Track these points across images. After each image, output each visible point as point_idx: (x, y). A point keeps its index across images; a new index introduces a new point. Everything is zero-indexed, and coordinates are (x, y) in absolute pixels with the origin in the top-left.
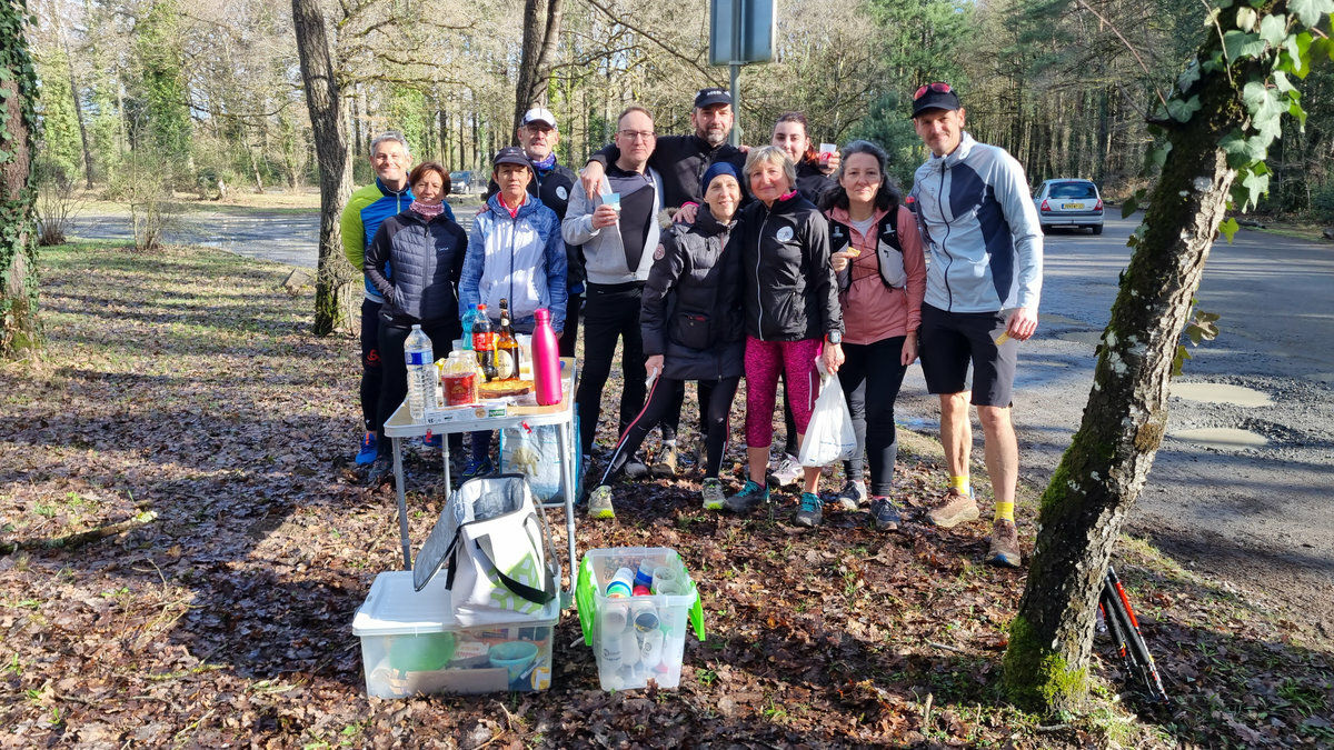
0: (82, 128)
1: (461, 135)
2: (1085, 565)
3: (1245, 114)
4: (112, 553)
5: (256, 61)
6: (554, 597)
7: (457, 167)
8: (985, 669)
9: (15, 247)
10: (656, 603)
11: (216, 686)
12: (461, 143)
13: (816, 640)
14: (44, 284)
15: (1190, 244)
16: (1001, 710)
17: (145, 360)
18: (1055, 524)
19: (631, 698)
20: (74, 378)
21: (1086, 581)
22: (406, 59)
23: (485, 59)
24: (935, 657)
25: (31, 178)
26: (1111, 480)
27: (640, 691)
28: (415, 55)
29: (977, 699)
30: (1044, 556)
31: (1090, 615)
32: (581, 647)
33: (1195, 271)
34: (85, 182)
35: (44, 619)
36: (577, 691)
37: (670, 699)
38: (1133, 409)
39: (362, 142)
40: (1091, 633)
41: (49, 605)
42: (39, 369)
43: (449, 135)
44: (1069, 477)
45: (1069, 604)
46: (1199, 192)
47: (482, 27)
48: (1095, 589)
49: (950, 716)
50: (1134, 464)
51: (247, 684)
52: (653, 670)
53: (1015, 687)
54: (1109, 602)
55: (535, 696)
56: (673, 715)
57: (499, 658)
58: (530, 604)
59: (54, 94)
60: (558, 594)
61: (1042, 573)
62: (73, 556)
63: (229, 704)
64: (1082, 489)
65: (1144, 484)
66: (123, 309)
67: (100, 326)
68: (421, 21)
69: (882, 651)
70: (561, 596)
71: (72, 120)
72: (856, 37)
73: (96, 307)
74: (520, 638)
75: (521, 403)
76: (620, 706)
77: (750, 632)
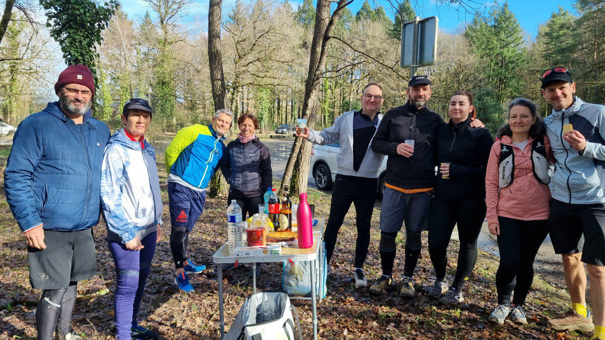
1: (286, 109)
4: (85, 310)
7: (284, 122)
12: (286, 112)
22: (263, 76)
28: (268, 74)
43: (281, 109)
68: (271, 59)
72: (469, 64)
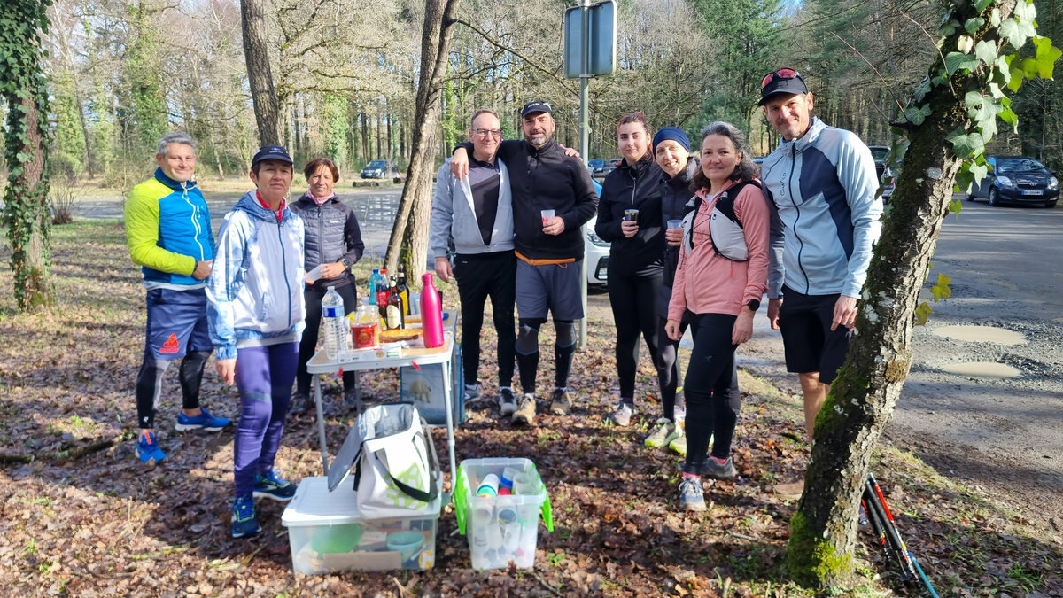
0: (85, 132)
1: (378, 132)
2: (848, 472)
3: (966, 118)
4: (105, 463)
5: (218, 77)
6: (436, 497)
7: (375, 157)
8: (773, 555)
9: (33, 227)
10: (515, 501)
11: (180, 564)
12: (378, 138)
13: (641, 531)
14: (56, 255)
15: (925, 219)
16: (784, 586)
17: (132, 313)
18: (825, 439)
19: (496, 575)
20: (78, 327)
21: (850, 485)
22: (334, 73)
23: (396, 72)
24: (735, 544)
25: (45, 174)
26: (867, 405)
27: (503, 570)
28: (341, 70)
29: (767, 578)
30: (817, 465)
31: (853, 510)
32: (458, 536)
33: (929, 241)
34: (87, 174)
35: (53, 512)
36: (454, 569)
37: (527, 576)
38: (883, 350)
39: (301, 139)
40: (855, 526)
41: (57, 502)
42: (51, 320)
43: (368, 133)
44: (835, 403)
45: (836, 502)
46: (931, 179)
47: (394, 46)
48: (857, 489)
49: (743, 591)
50: (885, 392)
51: (203, 563)
52: (514, 553)
53: (795, 568)
54: (869, 502)
55: (421, 573)
56: (527, 588)
57: (395, 543)
58: (417, 502)
59: (64, 106)
60: (440, 495)
61: (815, 478)
62: (75, 465)
63: (190, 578)
64: (845, 412)
65: (894, 408)
66: (116, 273)
67: (97, 287)
68: (345, 43)
69: (694, 539)
70: (443, 496)
71: (77, 126)
72: (692, 48)
73: (95, 272)
74: (411, 528)
75: (412, 346)
76: (486, 581)
77: (591, 525)
